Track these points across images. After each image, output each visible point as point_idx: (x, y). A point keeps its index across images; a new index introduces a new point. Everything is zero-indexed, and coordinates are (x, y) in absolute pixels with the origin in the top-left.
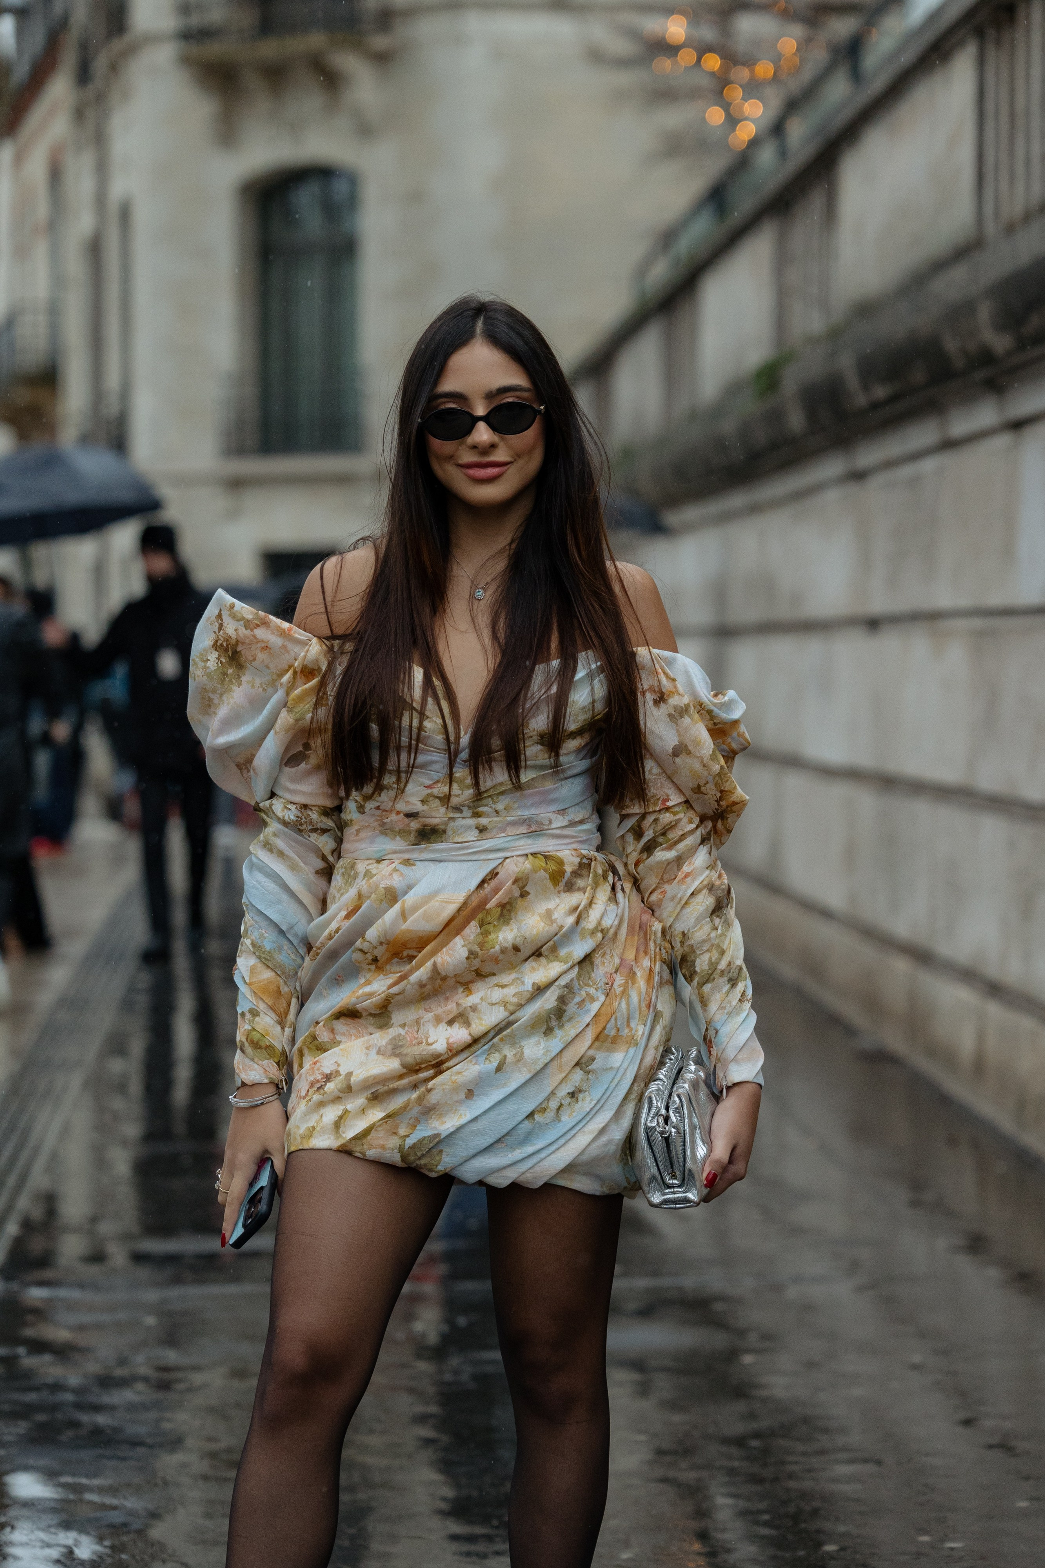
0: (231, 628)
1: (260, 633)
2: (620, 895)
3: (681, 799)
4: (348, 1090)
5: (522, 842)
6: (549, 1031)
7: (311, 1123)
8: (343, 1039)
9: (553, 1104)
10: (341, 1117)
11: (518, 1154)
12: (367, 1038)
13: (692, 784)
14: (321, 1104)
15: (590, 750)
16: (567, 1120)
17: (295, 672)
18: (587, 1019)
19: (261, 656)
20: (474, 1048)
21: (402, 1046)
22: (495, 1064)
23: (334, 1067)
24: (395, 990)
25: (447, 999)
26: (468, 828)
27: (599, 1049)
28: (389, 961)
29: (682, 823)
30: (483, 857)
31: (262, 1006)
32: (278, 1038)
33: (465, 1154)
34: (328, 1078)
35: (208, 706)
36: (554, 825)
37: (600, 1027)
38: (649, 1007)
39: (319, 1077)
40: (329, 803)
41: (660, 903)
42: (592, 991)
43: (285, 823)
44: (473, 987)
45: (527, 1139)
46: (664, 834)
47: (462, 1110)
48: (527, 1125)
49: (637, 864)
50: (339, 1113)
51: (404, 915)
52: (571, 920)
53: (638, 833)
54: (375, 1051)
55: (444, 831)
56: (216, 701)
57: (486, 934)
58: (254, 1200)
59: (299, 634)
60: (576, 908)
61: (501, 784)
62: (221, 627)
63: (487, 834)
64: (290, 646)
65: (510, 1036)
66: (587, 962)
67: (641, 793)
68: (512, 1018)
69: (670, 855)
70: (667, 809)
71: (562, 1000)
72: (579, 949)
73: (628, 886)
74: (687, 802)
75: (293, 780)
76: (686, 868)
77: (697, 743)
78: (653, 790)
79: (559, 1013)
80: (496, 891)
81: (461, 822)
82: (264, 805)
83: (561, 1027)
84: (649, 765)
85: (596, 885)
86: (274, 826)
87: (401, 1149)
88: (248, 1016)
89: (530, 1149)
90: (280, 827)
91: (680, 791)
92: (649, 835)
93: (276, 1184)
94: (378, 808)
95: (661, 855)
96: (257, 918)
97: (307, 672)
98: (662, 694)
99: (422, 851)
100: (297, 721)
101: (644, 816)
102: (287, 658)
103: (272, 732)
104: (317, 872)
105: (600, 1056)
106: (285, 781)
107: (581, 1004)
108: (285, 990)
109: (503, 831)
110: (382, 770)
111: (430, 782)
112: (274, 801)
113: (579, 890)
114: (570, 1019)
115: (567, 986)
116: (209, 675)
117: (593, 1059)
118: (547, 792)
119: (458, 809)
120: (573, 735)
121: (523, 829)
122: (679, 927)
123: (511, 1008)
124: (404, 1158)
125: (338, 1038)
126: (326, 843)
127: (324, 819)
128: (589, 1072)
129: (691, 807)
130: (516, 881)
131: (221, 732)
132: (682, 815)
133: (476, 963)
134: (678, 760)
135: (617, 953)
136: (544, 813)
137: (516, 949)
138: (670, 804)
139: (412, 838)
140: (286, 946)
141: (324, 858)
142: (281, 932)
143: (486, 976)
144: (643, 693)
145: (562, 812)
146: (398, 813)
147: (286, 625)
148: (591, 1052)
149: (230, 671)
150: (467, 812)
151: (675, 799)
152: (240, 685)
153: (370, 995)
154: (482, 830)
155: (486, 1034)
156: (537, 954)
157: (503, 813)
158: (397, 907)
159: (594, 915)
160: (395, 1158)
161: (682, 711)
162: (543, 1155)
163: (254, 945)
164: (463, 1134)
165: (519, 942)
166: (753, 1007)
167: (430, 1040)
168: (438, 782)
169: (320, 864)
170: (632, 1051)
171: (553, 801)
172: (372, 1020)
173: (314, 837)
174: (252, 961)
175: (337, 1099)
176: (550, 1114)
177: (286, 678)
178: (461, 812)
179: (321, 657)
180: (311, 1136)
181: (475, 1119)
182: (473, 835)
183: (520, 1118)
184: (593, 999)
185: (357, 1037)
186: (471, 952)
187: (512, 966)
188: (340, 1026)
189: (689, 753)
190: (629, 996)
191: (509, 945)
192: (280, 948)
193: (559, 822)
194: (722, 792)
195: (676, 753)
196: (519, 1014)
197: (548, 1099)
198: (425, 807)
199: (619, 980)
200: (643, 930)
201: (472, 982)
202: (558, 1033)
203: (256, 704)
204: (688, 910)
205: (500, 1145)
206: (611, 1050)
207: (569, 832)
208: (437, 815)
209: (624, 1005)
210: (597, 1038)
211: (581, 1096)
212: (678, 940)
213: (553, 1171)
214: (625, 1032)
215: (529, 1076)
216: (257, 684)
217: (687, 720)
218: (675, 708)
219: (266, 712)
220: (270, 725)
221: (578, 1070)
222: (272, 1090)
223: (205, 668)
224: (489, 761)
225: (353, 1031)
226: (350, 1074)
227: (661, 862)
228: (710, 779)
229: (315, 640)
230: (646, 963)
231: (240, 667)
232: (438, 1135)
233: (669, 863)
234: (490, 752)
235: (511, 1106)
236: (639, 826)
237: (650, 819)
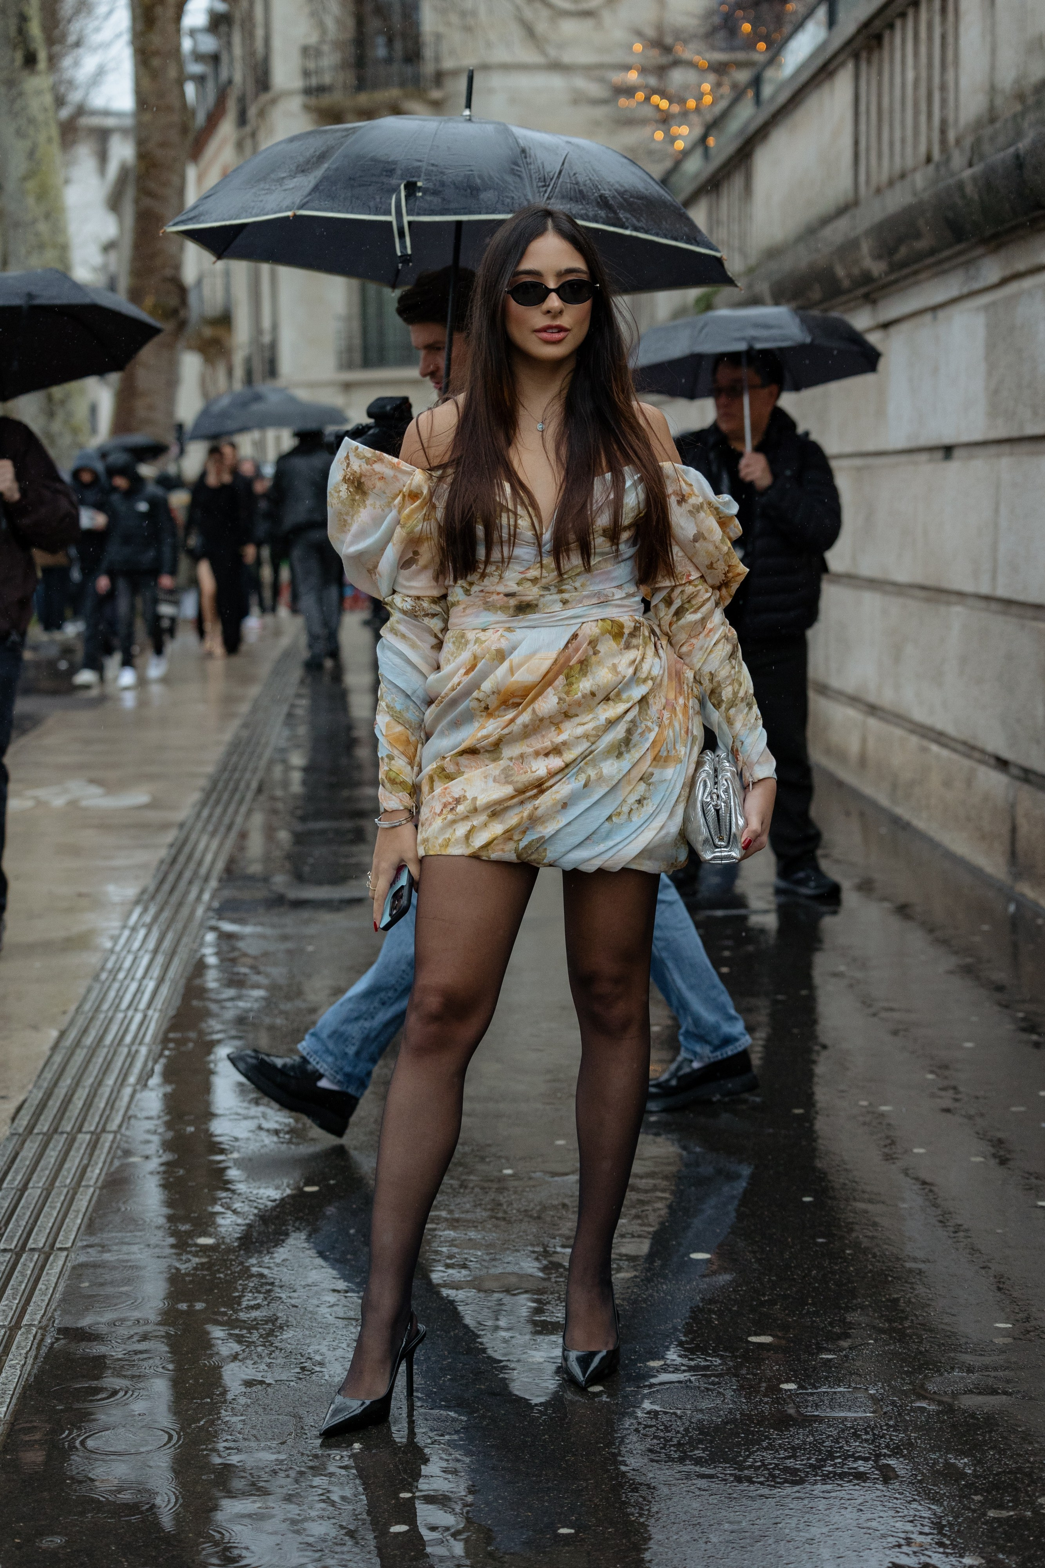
0: (357, 465)
1: (377, 467)
2: (661, 651)
3: (698, 575)
4: (475, 810)
5: (594, 611)
6: (620, 755)
7: (447, 836)
8: (466, 770)
9: (626, 809)
10: (470, 831)
11: (602, 847)
12: (484, 769)
13: (707, 562)
14: (454, 822)
15: (634, 541)
16: (637, 820)
17: (404, 496)
18: (647, 745)
19: (379, 484)
20: (566, 771)
21: (512, 775)
22: (583, 782)
23: (461, 793)
24: (506, 731)
25: (543, 736)
26: (555, 601)
27: (655, 767)
28: (498, 708)
29: (701, 593)
30: (566, 622)
31: (396, 752)
32: (407, 774)
33: (563, 850)
34: (458, 801)
35: (344, 525)
36: (616, 597)
37: (657, 750)
38: (687, 732)
39: (451, 800)
40: (436, 593)
41: (689, 653)
42: (649, 724)
43: (405, 612)
44: (563, 726)
45: (608, 836)
46: (689, 602)
47: (559, 817)
48: (607, 825)
49: (670, 625)
50: (468, 828)
51: (512, 671)
52: (631, 671)
53: (668, 602)
54: (491, 780)
55: (537, 605)
56: (349, 521)
57: (570, 684)
58: (397, 896)
59: (405, 466)
60: (634, 661)
61: (577, 567)
62: (348, 464)
63: (569, 605)
64: (400, 476)
65: (592, 760)
66: (644, 703)
67: (671, 572)
68: (593, 747)
69: (698, 616)
70: (690, 582)
71: (629, 732)
72: (637, 692)
73: (664, 642)
74: (702, 577)
75: (409, 579)
76: (709, 626)
77: (711, 531)
78: (679, 569)
79: (627, 742)
80: (577, 650)
81: (549, 598)
82: (388, 599)
83: (628, 751)
84: (676, 549)
85: (645, 644)
86: (396, 616)
87: (516, 850)
88: (386, 760)
89: (611, 843)
90: (401, 616)
91: (697, 568)
92: (677, 603)
93: (414, 884)
94: (482, 591)
95: (690, 617)
96: (389, 686)
97: (413, 496)
98: (683, 496)
99: (519, 621)
100: (408, 534)
101: (673, 589)
102: (398, 485)
103: (390, 544)
104: (432, 647)
105: (657, 772)
106: (401, 580)
107: (642, 734)
108: (413, 739)
109: (581, 602)
110: (487, 562)
111: (522, 569)
112: (395, 596)
113: (634, 647)
114: (635, 746)
115: (632, 721)
116: (342, 502)
117: (652, 774)
118: (609, 572)
119: (546, 588)
120: (626, 528)
121: (595, 601)
122: (707, 669)
123: (592, 739)
124: (518, 857)
125: (462, 769)
126: (435, 624)
127: (433, 606)
128: (649, 784)
129: (705, 581)
130: (590, 643)
131: (352, 543)
132: (700, 587)
133: (565, 707)
134: (697, 544)
135: (662, 694)
136: (607, 587)
137: (593, 694)
138: (692, 578)
139: (511, 611)
140: (412, 706)
141: (436, 636)
142: (408, 696)
143: (571, 717)
144: (669, 496)
145: (619, 587)
146: (498, 594)
147: (395, 460)
148: (650, 770)
149: (357, 497)
150: (554, 590)
151: (695, 575)
152: (365, 507)
153: (486, 737)
154: (565, 602)
155: (575, 760)
156: (607, 699)
157: (580, 589)
158: (506, 665)
159: (646, 667)
160: (512, 857)
161: (699, 508)
162: (620, 846)
163: (388, 706)
164: (561, 835)
165: (594, 689)
166: (764, 726)
167: (534, 769)
168: (529, 568)
169: (434, 641)
170: (678, 766)
171: (614, 578)
172: (487, 755)
173: (426, 620)
174: (387, 718)
175: (466, 818)
176: (624, 817)
177: (397, 501)
178: (549, 590)
179: (423, 483)
180: (447, 846)
181: (569, 824)
182: (558, 606)
183: (601, 821)
184: (650, 730)
185: (476, 768)
186: (560, 699)
187: (591, 709)
188: (463, 760)
189: (705, 539)
190: (674, 726)
191: (588, 691)
192: (407, 709)
193: (619, 594)
194: (729, 566)
195: (696, 539)
196: (597, 744)
197: (621, 805)
198: (520, 588)
199: (666, 714)
200: (678, 676)
201: (561, 722)
202: (627, 756)
203: (377, 521)
204: (713, 655)
205: (588, 842)
206: (664, 767)
207: (626, 602)
208: (532, 593)
209: (671, 734)
210: (654, 759)
211: (645, 802)
212: (707, 678)
213: (629, 858)
214: (673, 753)
215: (607, 789)
216: (377, 506)
217: (702, 514)
218: (693, 506)
219: (383, 527)
220: (388, 538)
221: (642, 783)
222: (406, 815)
223: (339, 497)
224: (568, 551)
225: (473, 764)
226: (475, 799)
227: (690, 622)
228: (721, 557)
229: (418, 471)
230: (681, 701)
231: (364, 493)
232: (543, 837)
233: (696, 622)
234: (568, 544)
235: (595, 813)
236: (670, 597)
237: (679, 589)
